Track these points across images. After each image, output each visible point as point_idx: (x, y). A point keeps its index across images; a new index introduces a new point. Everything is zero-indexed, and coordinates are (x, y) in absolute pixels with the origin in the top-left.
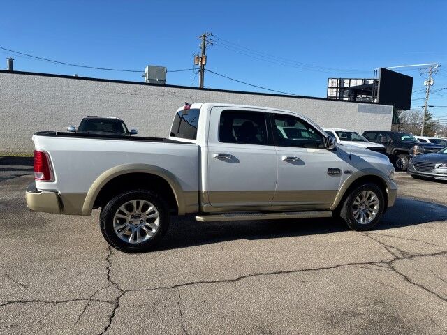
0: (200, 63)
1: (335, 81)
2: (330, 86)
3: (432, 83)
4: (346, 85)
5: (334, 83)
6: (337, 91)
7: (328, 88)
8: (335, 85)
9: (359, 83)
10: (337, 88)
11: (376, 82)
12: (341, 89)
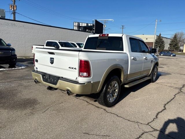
0: (13, 9)
1: (77, 23)
2: (75, 25)
3: (105, 27)
4: (81, 25)
5: (76, 24)
6: (77, 28)
7: (74, 26)
8: (77, 25)
9: (85, 25)
10: (77, 26)
11: (93, 25)
12: (79, 27)
